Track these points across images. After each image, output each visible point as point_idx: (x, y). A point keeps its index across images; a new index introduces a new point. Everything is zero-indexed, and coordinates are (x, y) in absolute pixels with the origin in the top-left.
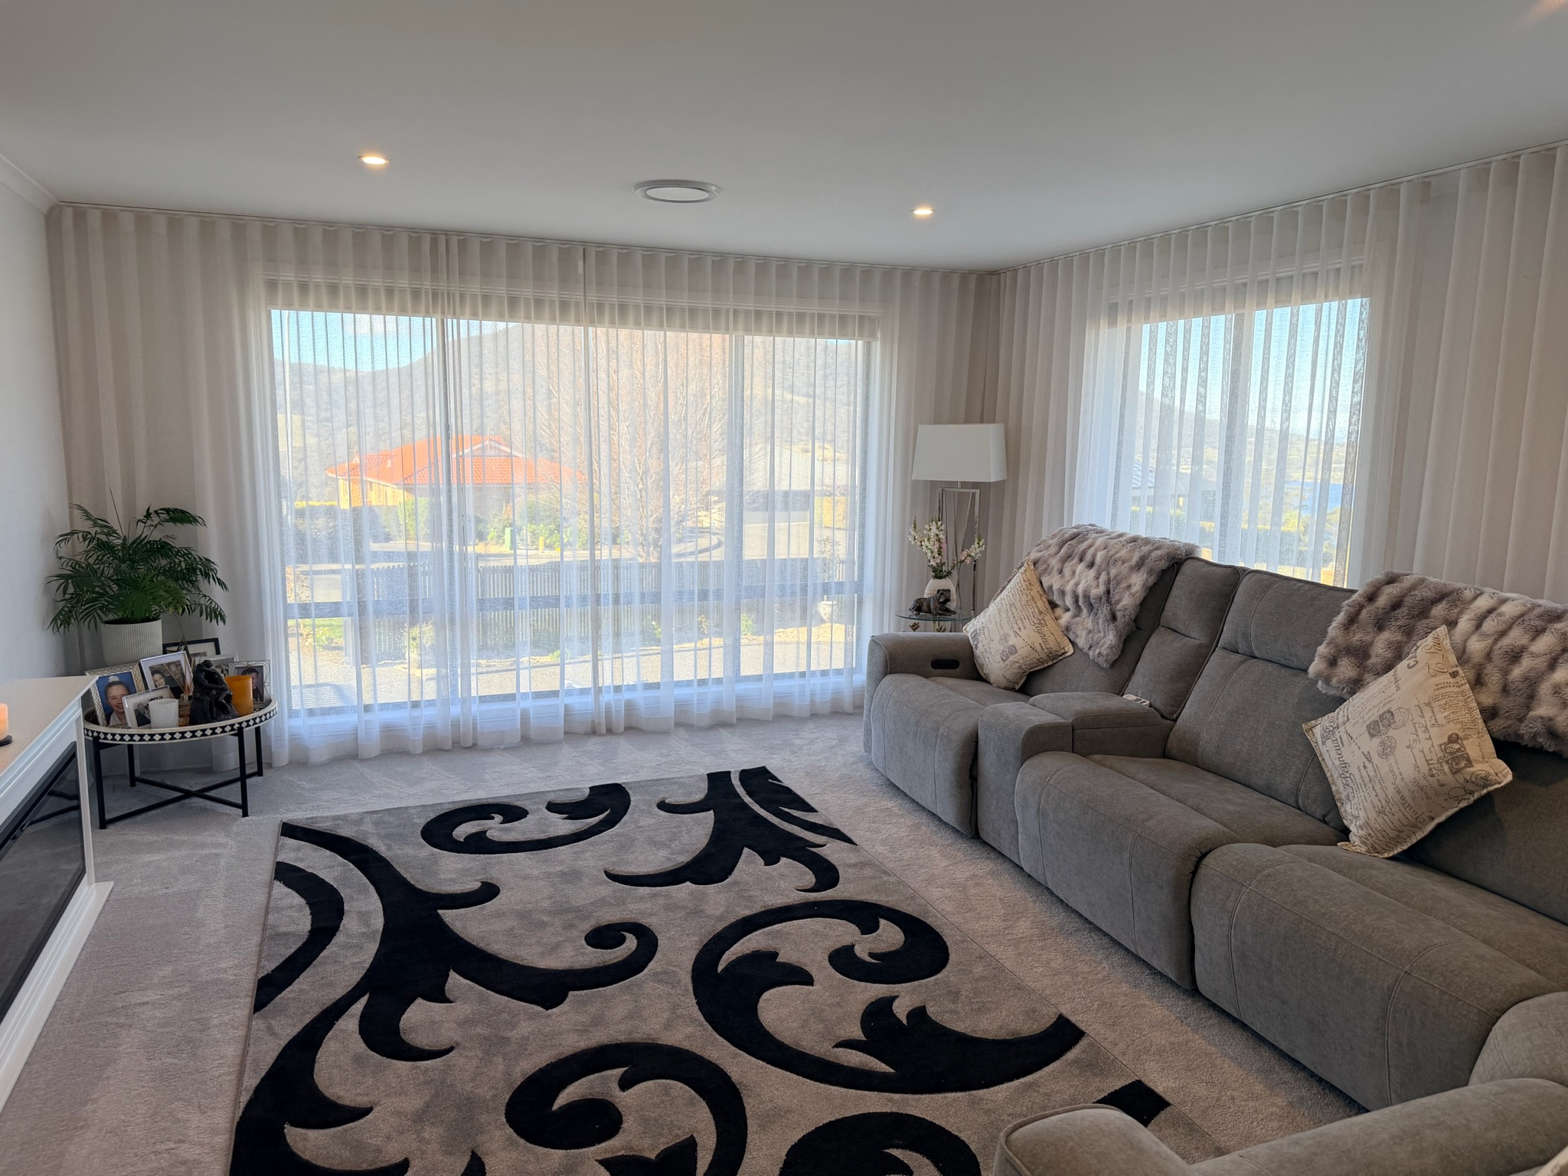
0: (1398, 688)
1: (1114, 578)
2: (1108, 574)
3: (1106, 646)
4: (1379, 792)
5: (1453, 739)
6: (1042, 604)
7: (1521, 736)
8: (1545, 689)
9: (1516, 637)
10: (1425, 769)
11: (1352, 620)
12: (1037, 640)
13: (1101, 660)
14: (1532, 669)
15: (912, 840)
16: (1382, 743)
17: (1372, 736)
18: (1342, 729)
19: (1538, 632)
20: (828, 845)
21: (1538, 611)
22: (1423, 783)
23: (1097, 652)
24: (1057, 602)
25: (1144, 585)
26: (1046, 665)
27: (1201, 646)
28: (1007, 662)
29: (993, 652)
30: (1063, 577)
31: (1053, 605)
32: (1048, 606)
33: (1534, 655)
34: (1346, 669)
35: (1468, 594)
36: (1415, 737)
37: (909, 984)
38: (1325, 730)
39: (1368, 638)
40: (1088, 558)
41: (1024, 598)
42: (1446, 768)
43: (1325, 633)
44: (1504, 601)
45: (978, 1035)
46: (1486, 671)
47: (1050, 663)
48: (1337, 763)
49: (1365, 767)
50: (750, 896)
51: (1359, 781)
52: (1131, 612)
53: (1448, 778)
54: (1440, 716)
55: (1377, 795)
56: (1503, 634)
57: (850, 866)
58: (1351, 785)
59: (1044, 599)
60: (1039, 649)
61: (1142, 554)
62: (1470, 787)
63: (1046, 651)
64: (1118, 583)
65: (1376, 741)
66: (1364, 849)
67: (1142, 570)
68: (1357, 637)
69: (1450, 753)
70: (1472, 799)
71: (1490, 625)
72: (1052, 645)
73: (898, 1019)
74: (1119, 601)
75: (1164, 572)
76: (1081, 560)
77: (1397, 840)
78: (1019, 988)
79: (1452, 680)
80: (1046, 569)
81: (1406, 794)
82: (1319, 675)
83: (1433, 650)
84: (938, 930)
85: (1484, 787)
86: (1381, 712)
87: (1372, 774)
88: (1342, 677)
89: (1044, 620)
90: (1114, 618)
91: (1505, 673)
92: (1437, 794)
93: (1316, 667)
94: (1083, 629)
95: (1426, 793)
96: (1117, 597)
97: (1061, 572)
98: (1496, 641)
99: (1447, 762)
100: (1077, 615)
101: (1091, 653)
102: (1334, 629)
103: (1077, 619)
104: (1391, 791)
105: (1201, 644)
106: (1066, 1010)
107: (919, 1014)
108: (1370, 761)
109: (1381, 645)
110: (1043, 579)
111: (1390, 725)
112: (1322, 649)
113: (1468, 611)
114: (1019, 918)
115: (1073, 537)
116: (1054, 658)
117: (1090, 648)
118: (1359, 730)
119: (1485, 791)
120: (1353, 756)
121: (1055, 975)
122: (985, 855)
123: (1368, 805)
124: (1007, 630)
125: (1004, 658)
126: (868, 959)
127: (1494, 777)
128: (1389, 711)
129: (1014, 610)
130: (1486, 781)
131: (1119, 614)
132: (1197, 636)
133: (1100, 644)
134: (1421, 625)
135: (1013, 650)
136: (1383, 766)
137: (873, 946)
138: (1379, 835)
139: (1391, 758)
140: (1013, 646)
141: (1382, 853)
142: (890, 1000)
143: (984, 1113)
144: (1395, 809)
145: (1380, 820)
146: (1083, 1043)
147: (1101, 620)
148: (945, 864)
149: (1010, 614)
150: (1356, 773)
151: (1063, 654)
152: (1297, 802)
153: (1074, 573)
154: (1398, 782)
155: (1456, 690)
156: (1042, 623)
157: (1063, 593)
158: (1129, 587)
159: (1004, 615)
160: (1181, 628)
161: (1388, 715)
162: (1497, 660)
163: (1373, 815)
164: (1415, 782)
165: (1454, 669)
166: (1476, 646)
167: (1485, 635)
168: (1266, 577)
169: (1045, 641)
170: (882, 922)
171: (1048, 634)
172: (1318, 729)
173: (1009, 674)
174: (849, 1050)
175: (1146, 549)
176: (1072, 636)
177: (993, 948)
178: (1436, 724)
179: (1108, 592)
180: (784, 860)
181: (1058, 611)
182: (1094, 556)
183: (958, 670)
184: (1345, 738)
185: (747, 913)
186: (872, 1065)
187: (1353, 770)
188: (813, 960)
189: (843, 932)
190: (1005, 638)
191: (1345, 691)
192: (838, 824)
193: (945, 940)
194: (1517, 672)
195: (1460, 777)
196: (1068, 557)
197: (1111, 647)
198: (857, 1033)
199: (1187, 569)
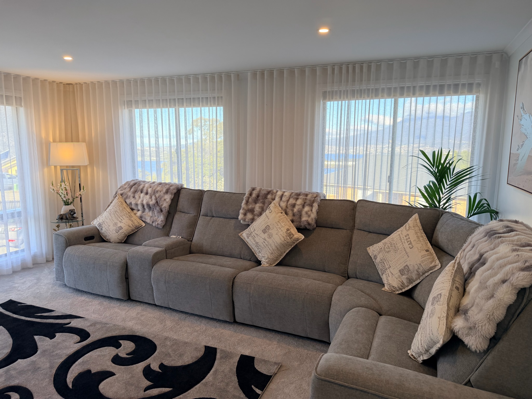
0: (269, 219)
1: (158, 197)
2: (155, 196)
3: (160, 221)
4: (271, 248)
5: (288, 230)
6: (129, 210)
7: (301, 226)
8: (304, 213)
9: (292, 201)
10: (283, 239)
11: (247, 202)
12: (130, 223)
13: (159, 226)
14: (299, 209)
15: (104, 308)
16: (268, 234)
17: (264, 233)
18: (254, 233)
19: (297, 199)
20: (72, 322)
21: (293, 194)
22: (283, 243)
23: (156, 223)
24: (134, 208)
25: (170, 199)
26: (135, 231)
27: (195, 216)
28: (118, 233)
29: (111, 230)
30: (135, 199)
31: (132, 209)
32: (131, 210)
33: (299, 205)
34: (249, 216)
35: (275, 191)
36: (278, 231)
37: (150, 358)
38: (247, 234)
39: (254, 206)
40: (145, 191)
41: (121, 208)
42: (288, 238)
43: (241, 206)
44: (284, 192)
45: (187, 364)
46: (288, 211)
47: (136, 230)
48: (254, 243)
49: (264, 242)
50: (57, 354)
51: (263, 246)
52: (167, 208)
53: (289, 240)
54: (283, 224)
55: (270, 249)
56: (288, 201)
57: (89, 326)
58: (260, 248)
59: (129, 208)
60: (131, 226)
61: (167, 188)
62: (294, 241)
63: (134, 226)
64: (160, 199)
65: (266, 234)
66: (268, 265)
67: (169, 193)
68: (250, 207)
69: (288, 234)
70: (295, 245)
71: (284, 199)
72: (137, 224)
73: (157, 371)
74: (162, 205)
75: (175, 194)
76: (142, 192)
77: (276, 261)
78: (186, 343)
79: (282, 214)
80: (127, 197)
81: (278, 247)
82: (242, 219)
83: (275, 207)
84: (143, 336)
85: (297, 241)
86: (265, 226)
87: (267, 243)
88: (249, 218)
89: (131, 215)
90: (162, 211)
91: (293, 210)
92: (287, 245)
93: (241, 217)
94: (148, 216)
95: (284, 245)
96: (161, 204)
97: (134, 197)
98: (287, 202)
99: (288, 236)
100: (143, 212)
101: (154, 225)
102: (243, 205)
103: (144, 213)
104: (274, 247)
105: (194, 215)
106: (204, 344)
107: (162, 366)
108: (266, 240)
109: (257, 208)
110: (127, 201)
111: (269, 229)
112: (241, 211)
113: (277, 196)
114: (165, 321)
115: (135, 184)
116: (138, 228)
117: (153, 222)
118: (259, 232)
119: (298, 242)
120: (259, 240)
121: (191, 334)
122: (135, 305)
123: (267, 252)
124: (116, 221)
125: (117, 232)
126: (128, 356)
127: (299, 238)
128: (268, 226)
129: (117, 213)
130: (298, 239)
131: (163, 209)
132: (193, 213)
133: (157, 220)
134: (266, 201)
135: (121, 228)
136: (270, 241)
137: (126, 351)
138: (271, 260)
139: (272, 238)
140: (120, 227)
141: (272, 265)
142: (149, 366)
143: (211, 386)
144: (275, 252)
145: (272, 256)
146: (218, 351)
147: (156, 213)
148: (124, 313)
149: (116, 215)
150: (262, 245)
151: (141, 226)
152: (241, 257)
153: (140, 197)
154: (276, 244)
155: (284, 217)
156: (130, 217)
157: (137, 205)
158: (165, 200)
159: (113, 216)
160: (186, 211)
161: (268, 227)
162: (290, 208)
163: (269, 255)
164: (281, 243)
165: (281, 211)
166: (283, 204)
167: (284, 201)
168: (213, 192)
169: (134, 223)
170: (121, 341)
171: (134, 220)
172: (244, 234)
173: (120, 237)
174: (151, 390)
175: (167, 186)
176: (143, 219)
177: (166, 334)
178: (282, 227)
179: (157, 202)
180: (58, 335)
181: (135, 211)
182: (147, 190)
183: (94, 239)
184: (255, 235)
185: (61, 360)
186: (164, 390)
187: (260, 244)
188: (107, 366)
189: (109, 352)
190: (116, 224)
191: (250, 222)
192: (69, 313)
193: (148, 338)
194: (295, 210)
195: (292, 239)
196: (135, 192)
197: (162, 221)
198: (149, 383)
199: (183, 192)
